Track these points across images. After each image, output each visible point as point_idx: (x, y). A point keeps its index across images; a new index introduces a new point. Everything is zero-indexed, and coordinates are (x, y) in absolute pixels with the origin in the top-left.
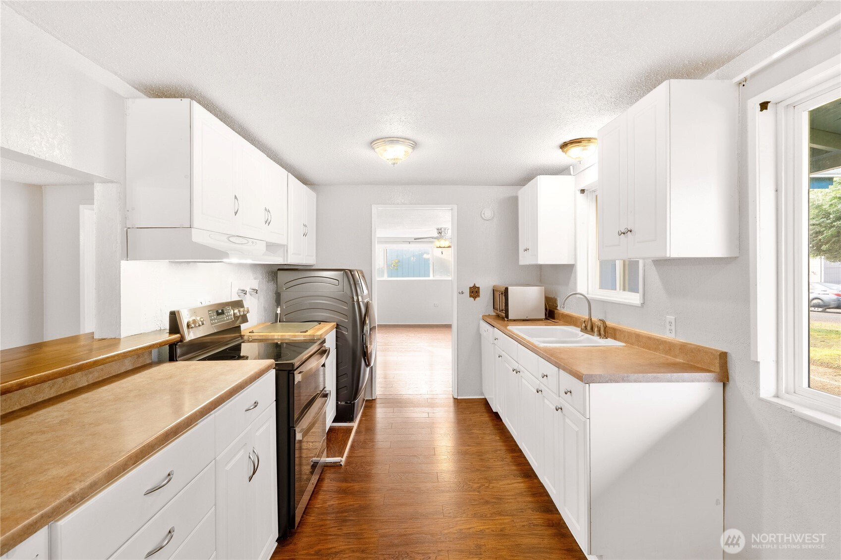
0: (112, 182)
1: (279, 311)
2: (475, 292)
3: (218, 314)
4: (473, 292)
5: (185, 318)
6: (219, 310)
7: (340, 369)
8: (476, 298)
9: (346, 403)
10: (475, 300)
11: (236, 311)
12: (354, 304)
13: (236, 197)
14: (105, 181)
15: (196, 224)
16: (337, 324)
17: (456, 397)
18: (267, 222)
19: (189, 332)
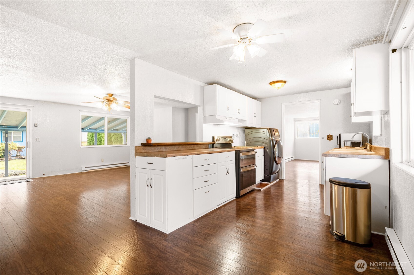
0: (201, 106)
1: (245, 143)
2: (330, 138)
3: (224, 139)
4: (329, 137)
5: (216, 138)
6: (225, 138)
7: (266, 163)
8: (331, 140)
9: (268, 175)
10: (330, 141)
11: (230, 139)
12: (270, 140)
13: (228, 107)
14: (200, 106)
15: (217, 114)
16: (264, 147)
17: (320, 184)
18: (239, 113)
19: (216, 142)
